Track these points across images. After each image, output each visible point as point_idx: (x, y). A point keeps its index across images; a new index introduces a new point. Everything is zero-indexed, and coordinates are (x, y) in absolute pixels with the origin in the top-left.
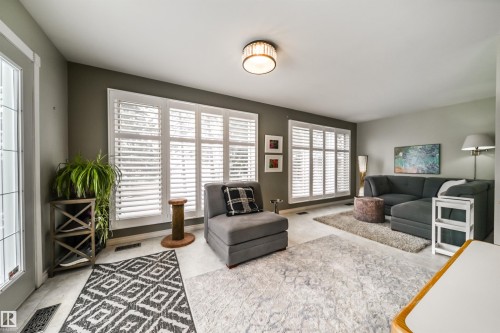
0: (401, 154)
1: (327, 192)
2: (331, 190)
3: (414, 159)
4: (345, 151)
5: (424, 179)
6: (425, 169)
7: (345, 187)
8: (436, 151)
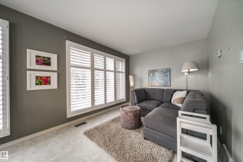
0: (151, 74)
1: (108, 101)
2: (111, 99)
3: (158, 77)
4: (122, 72)
5: (163, 90)
6: (163, 83)
7: (122, 96)
8: (168, 72)
